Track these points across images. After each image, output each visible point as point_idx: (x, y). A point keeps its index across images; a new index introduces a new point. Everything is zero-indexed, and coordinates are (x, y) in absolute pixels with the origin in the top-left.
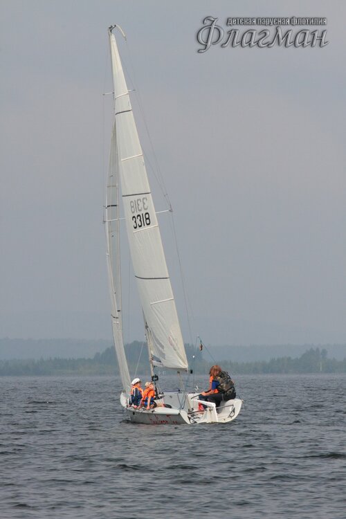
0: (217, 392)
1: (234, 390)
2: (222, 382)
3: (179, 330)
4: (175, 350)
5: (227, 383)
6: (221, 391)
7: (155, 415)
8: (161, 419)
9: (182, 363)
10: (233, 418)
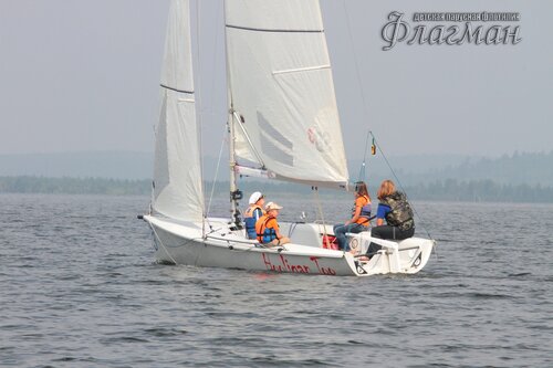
0: (386, 223)
1: (413, 224)
2: (396, 209)
3: (337, 118)
4: (321, 150)
5: (404, 210)
6: (392, 222)
7: (281, 256)
8: (292, 262)
9: (333, 172)
10: (420, 268)
